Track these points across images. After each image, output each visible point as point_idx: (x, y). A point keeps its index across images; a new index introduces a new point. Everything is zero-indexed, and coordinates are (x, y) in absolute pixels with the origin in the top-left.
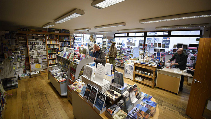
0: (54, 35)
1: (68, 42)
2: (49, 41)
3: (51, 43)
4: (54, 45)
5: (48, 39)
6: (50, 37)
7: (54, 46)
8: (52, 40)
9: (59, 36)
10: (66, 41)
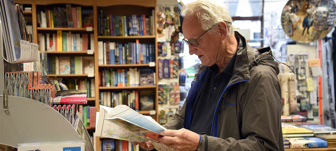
0: (74, 6)
1: (142, 41)
2: (51, 37)
3: (60, 50)
4: (71, 57)
5: (44, 26)
6: (55, 17)
7: (72, 66)
8: (65, 34)
9: (99, 8)
10: (134, 41)
